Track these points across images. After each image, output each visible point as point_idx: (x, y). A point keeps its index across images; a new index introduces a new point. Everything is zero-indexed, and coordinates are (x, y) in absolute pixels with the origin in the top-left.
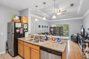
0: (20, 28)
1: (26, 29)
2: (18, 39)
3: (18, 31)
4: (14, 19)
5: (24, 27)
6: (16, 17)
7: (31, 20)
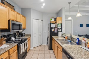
0: (54, 28)
1: (60, 29)
2: (53, 36)
3: (53, 30)
4: (51, 21)
5: (58, 27)
6: (52, 19)
7: (66, 19)
